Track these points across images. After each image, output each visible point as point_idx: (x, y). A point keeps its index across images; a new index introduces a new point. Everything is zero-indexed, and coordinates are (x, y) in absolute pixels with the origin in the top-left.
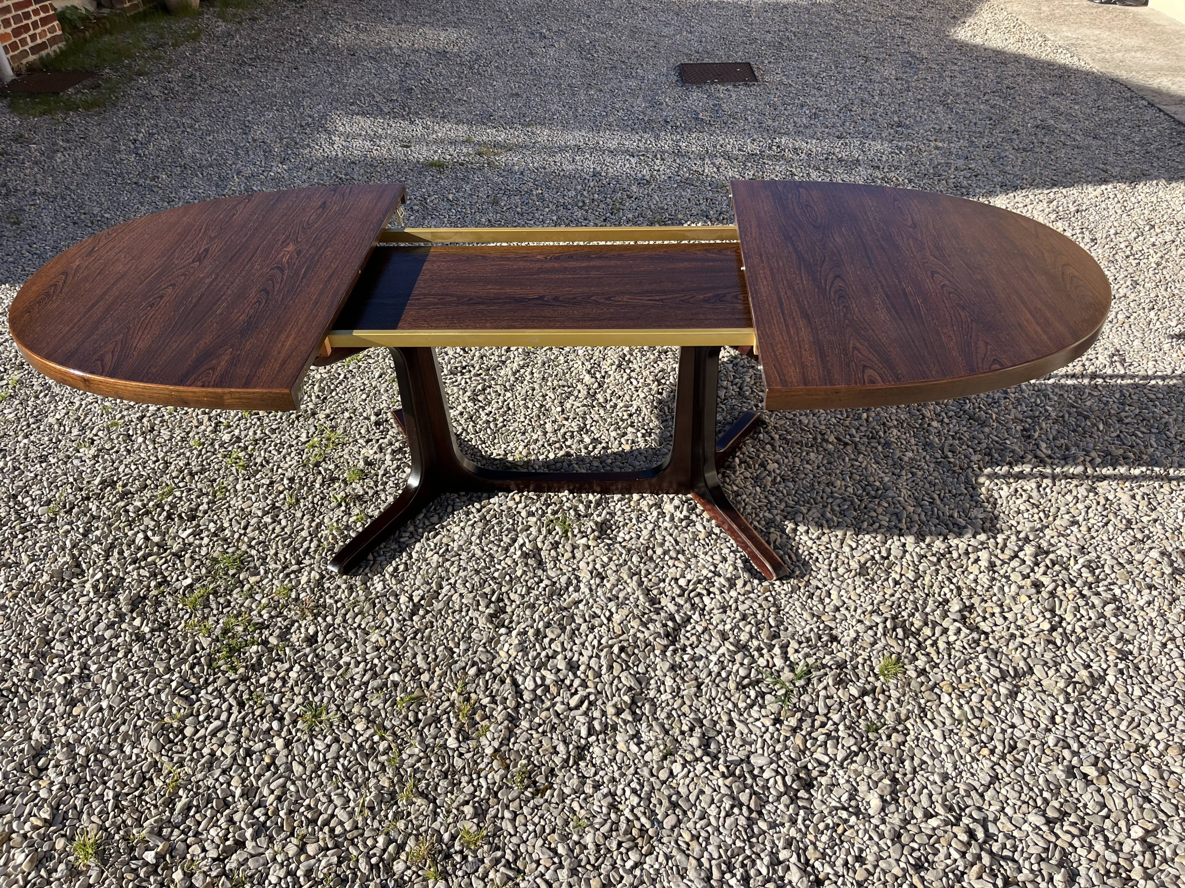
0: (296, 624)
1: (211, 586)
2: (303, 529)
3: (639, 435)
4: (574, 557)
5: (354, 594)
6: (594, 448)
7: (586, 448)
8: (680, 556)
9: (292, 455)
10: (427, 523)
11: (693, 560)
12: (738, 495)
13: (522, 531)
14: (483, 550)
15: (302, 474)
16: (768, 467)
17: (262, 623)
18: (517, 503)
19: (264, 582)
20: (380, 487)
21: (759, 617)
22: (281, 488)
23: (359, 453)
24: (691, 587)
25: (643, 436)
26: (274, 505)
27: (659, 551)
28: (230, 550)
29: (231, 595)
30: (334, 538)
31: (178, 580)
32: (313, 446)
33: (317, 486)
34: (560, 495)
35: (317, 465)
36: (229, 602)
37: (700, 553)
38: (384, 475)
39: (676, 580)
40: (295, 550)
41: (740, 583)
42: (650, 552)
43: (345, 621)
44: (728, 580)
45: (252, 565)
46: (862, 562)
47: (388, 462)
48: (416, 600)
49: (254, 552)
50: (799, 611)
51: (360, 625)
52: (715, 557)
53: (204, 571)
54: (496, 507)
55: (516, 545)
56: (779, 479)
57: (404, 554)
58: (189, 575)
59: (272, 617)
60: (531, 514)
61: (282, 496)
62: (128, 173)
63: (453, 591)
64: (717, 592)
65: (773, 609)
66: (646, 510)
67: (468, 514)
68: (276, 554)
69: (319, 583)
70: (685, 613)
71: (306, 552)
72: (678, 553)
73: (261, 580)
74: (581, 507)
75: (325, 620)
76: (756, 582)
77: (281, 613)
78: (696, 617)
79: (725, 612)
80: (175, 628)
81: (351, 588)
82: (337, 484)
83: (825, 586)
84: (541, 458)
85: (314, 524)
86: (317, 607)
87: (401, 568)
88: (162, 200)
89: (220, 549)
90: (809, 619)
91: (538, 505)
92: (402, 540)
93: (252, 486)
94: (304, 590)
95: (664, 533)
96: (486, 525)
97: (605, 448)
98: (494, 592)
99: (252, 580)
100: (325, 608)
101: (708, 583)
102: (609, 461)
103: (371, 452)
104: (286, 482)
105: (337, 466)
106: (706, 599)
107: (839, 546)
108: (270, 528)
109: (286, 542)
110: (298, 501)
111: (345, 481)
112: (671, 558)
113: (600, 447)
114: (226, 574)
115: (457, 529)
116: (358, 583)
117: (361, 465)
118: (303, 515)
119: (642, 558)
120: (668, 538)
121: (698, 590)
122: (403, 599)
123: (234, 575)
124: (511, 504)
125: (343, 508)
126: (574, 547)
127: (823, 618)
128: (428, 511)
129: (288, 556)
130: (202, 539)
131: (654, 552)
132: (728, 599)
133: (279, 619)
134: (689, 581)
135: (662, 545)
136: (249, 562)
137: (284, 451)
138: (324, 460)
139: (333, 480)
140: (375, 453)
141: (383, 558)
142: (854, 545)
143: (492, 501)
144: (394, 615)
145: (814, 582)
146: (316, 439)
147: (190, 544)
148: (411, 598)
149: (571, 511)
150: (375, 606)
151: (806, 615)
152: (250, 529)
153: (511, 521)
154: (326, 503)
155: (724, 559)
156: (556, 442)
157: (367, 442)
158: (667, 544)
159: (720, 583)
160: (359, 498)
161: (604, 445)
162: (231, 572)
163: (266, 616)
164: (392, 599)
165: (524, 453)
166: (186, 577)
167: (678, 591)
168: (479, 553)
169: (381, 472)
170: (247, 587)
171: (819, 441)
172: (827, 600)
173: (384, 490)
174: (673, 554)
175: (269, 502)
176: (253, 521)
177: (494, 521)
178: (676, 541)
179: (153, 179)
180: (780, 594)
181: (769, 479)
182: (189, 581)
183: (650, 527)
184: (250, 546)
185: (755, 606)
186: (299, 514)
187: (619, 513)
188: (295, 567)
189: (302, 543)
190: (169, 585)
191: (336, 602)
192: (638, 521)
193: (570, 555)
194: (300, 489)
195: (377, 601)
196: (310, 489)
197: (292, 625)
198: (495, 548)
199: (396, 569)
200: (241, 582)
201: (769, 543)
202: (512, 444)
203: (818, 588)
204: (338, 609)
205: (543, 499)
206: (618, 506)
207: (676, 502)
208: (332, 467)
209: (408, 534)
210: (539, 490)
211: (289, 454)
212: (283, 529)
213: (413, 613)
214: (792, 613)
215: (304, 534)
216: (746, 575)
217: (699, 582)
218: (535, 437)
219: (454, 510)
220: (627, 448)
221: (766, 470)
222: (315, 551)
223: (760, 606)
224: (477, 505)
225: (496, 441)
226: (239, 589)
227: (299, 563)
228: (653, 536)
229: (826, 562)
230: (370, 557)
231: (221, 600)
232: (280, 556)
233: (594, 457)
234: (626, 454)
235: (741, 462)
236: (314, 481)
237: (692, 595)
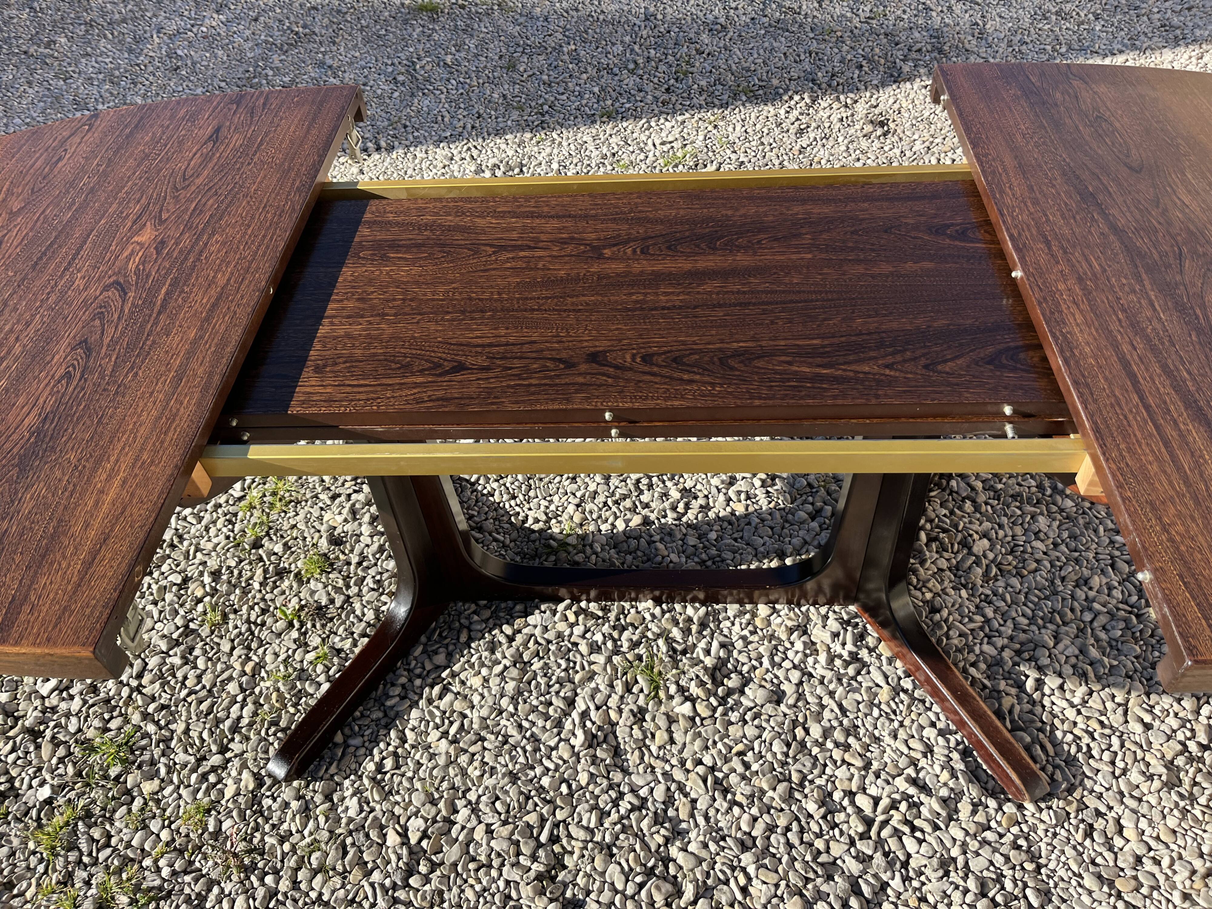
0: (216, 890)
1: (81, 803)
2: (230, 679)
3: (757, 482)
4: (672, 741)
5: (311, 824)
6: (687, 507)
7: (674, 508)
8: (851, 740)
9: (219, 524)
10: (428, 666)
11: (874, 748)
12: (935, 610)
13: (582, 682)
14: (520, 726)
15: (233, 564)
16: (975, 549)
17: (160, 888)
18: (572, 626)
19: (166, 792)
20: (354, 590)
21: (1008, 885)
22: (199, 593)
23: (320, 518)
24: (880, 818)
25: (764, 484)
26: (187, 627)
27: (816, 731)
28: (113, 725)
29: (111, 821)
30: (281, 698)
31: (30, 787)
32: (252, 507)
33: (256, 586)
34: (640, 607)
35: (257, 544)
36: (109, 836)
37: (884, 731)
38: (359, 564)
39: (850, 794)
40: (218, 722)
41: (964, 808)
42: (799, 732)
43: (295, 884)
44: (944, 801)
45: (146, 757)
46: (1169, 757)
47: (365, 539)
48: (413, 840)
49: (151, 728)
50: (1075, 868)
51: (321, 894)
52: (911, 743)
53: (70, 770)
54: (538, 632)
55: (575, 715)
56: (994, 570)
57: (393, 734)
58: (48, 777)
59: (174, 873)
60: (595, 648)
61: (200, 608)
62: (17, 38)
63: (474, 822)
64: (928, 829)
65: (1029, 866)
66: (784, 637)
67: (493, 648)
68: (187, 731)
69: (255, 799)
70: (876, 876)
71: (235, 729)
72: (848, 733)
73: (162, 789)
74: (676, 633)
75: (261, 880)
76: (992, 803)
77: (191, 863)
78: (896, 883)
79: (947, 874)
81: (306, 811)
82: (286, 583)
83: (1111, 808)
84: (604, 527)
85: (248, 669)
86: (249, 852)
87: (389, 764)
88: (57, 76)
89: (97, 723)
90: (1095, 888)
91: (606, 628)
92: (389, 703)
93: (155, 587)
94: (229, 815)
95: (819, 690)
96: (524, 672)
97: (705, 508)
98: (543, 820)
99: (148, 787)
100: (262, 854)
101: (909, 807)
102: (713, 535)
103: (340, 519)
104: (207, 579)
105: (287, 547)
106: (910, 844)
107: (1121, 719)
108: (179, 675)
109: (204, 706)
110: (225, 616)
111: (298, 576)
112: (837, 745)
113: (695, 504)
114: (106, 777)
115: (476, 682)
116: (318, 798)
117: (324, 543)
118: (233, 649)
119: (789, 745)
120: (826, 700)
121: (894, 822)
122: (393, 839)
123: (117, 778)
124: (562, 626)
125: (295, 634)
126: (671, 720)
127: (1119, 884)
128: (429, 639)
129: (205, 735)
130: (72, 698)
131: (807, 731)
132: (948, 845)
133: (188, 878)
134: (876, 801)
135: (818, 717)
136: (144, 748)
137: (207, 517)
138: (268, 534)
139: (281, 573)
140: (346, 520)
141: (357, 741)
142: (1147, 719)
143: (531, 620)
144: (376, 876)
145: (1091, 802)
146: (255, 493)
147: (54, 710)
148: (404, 835)
149: (661, 642)
150: (345, 853)
151: (1089, 881)
152: (147, 678)
153: (564, 665)
154: (269, 621)
155: (929, 750)
156: (625, 497)
157: (334, 498)
158: (827, 714)
159: (931, 810)
160: (320, 611)
161: (701, 501)
162: (113, 772)
163: (165, 872)
164: (374, 835)
165: (577, 519)
166: (42, 783)
167: (861, 829)
168: (515, 736)
169: (355, 559)
170: (138, 803)
171: (1049, 492)
172: (1118, 842)
173: (359, 595)
174: (838, 735)
175: (179, 621)
176: (153, 662)
177: (537, 665)
178: (840, 706)
179: (48, 46)
180: (1034, 828)
181: (979, 571)
182: (45, 792)
183: (795, 676)
184: (146, 716)
185: (999, 860)
186: (226, 647)
187: (739, 644)
188: (216, 760)
189: (228, 709)
190: (17, 796)
191: (282, 840)
192: (773, 664)
193: (666, 736)
194: (228, 594)
195: (349, 841)
196: (245, 592)
197: (209, 890)
198: (540, 723)
199: (380, 768)
200: (128, 792)
201: (999, 714)
202: (556, 498)
203: (1099, 814)
204: (284, 855)
205: (612, 616)
206: (736, 628)
207: (833, 625)
208: (278, 548)
209: (397, 691)
210: (604, 596)
211: (214, 522)
212: (199, 677)
213: (410, 872)
214: (1061, 872)
215: (232, 688)
216: (974, 791)
217: (894, 805)
218: (592, 487)
219: (471, 639)
220: (740, 509)
221: (970, 553)
222: (250, 725)
223: (1007, 859)
224: (507, 629)
225: (532, 493)
226: (123, 809)
227: (223, 750)
228: (800, 696)
229: (1106, 756)
230: (339, 738)
231: (96, 833)
232: (194, 734)
233: (689, 526)
234: (738, 519)
235: (931, 539)
236: (251, 578)
237: (884, 834)
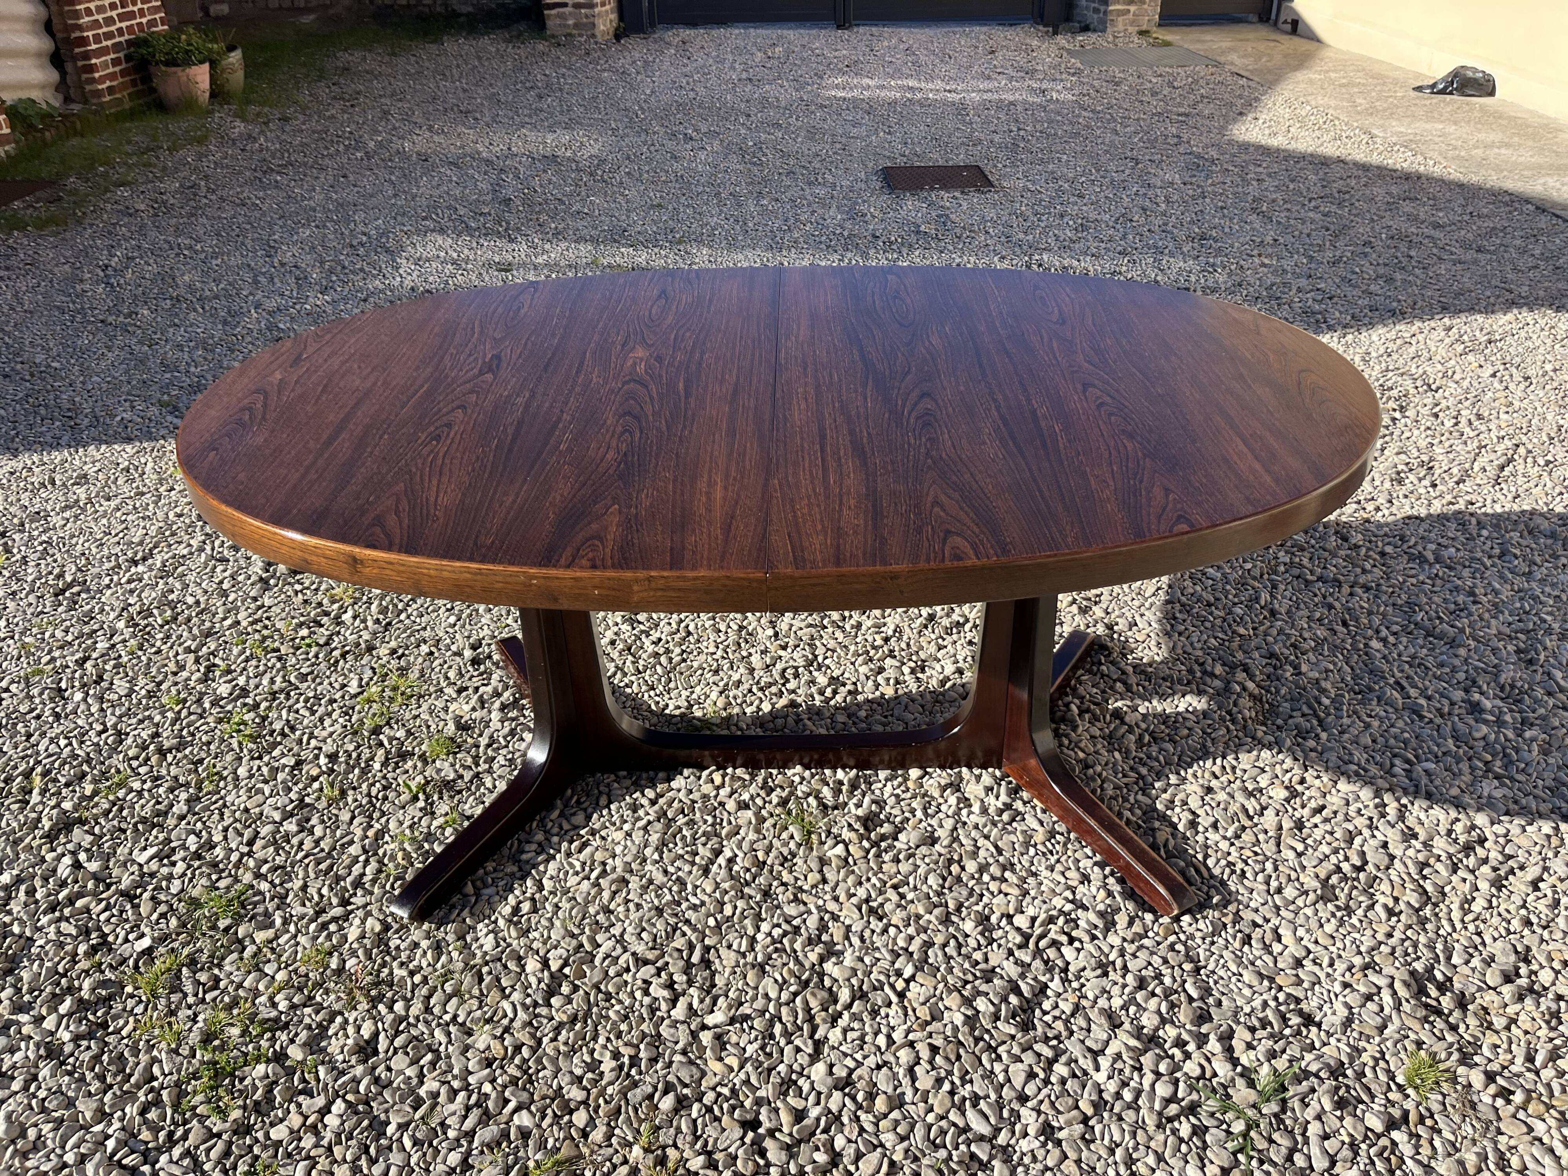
0: (339, 1019)
1: (186, 952)
2: (352, 842)
3: (906, 670)
4: (824, 881)
5: (444, 958)
6: (835, 692)
7: (822, 693)
8: (1007, 874)
9: (335, 716)
10: (566, 826)
11: (1031, 880)
12: (1087, 767)
13: (730, 836)
14: (666, 872)
15: (351, 747)
16: (1127, 719)
17: (277, 1020)
18: (718, 788)
19: (281, 941)
20: (484, 767)
21: (1167, 981)
22: (315, 772)
23: (446, 710)
24: (1038, 931)
25: (913, 671)
26: (302, 800)
27: (971, 866)
28: (222, 884)
29: (220, 966)
30: (407, 856)
31: (126, 940)
32: (369, 701)
33: (377, 766)
34: (789, 773)
35: (376, 731)
36: (217, 980)
37: (1041, 868)
38: (489, 746)
39: (1010, 917)
40: (338, 879)
41: (1121, 920)
42: (955, 869)
43: (428, 1010)
44: (1101, 914)
45: (260, 909)
46: (1323, 876)
47: (495, 724)
48: (554, 966)
49: (264, 886)
50: (1234, 968)
51: (455, 1017)
52: (1068, 874)
53: (174, 922)
54: (682, 795)
55: (721, 860)
56: (1147, 738)
57: (529, 882)
58: (147, 930)
59: (293, 1007)
60: (743, 806)
61: (316, 785)
62: (92, 309)
63: (619, 950)
64: (1086, 938)
65: (1187, 967)
66: (936, 794)
67: (635, 808)
68: (304, 888)
69: (381, 940)
70: (1035, 979)
71: (358, 884)
72: (1004, 869)
73: (277, 937)
74: (826, 792)
75: (391, 1009)
76: (1149, 917)
77: (311, 998)
78: (1055, 985)
79: (1105, 974)
80: (118, 1031)
81: (438, 948)
82: (410, 763)
83: (1268, 921)
84: (748, 710)
85: (371, 833)
86: (377, 984)
87: (526, 907)
88: (141, 343)
89: (204, 881)
90: (1255, 983)
91: (753, 789)
92: (524, 857)
93: (265, 770)
94: (353, 953)
95: (974, 833)
96: (668, 826)
97: (854, 693)
98: (691, 947)
99: (261, 936)
100: (391, 985)
101: (1067, 922)
102: (863, 714)
103: (467, 708)
104: (323, 760)
105: (409, 733)
106: (1068, 952)
107: (1274, 849)
108: (295, 841)
109: (323, 866)
110: (343, 793)
111: (423, 757)
112: (993, 878)
113: (843, 690)
114: (214, 927)
115: (618, 836)
116: (450, 938)
117: (451, 728)
118: (353, 818)
119: (944, 879)
120: (981, 842)
121: (1052, 935)
122: (532, 965)
123: (227, 930)
124: (707, 789)
125: (421, 804)
126: (823, 862)
127: (1279, 980)
128: (566, 806)
129: (325, 891)
130: (173, 864)
131: (963, 868)
132: (1106, 950)
133: (308, 1010)
134: (1033, 919)
135: (974, 855)
136: (255, 904)
137: (321, 710)
138: (388, 723)
139: (404, 756)
140: (474, 709)
141: (491, 890)
142: (1300, 847)
143: (674, 784)
144: (516, 997)
145: (1247, 915)
146: (374, 689)
147: (152, 875)
148: (545, 963)
149: (811, 800)
150: (481, 980)
151: (1247, 976)
152: (259, 843)
153: (710, 819)
154: (391, 795)
155: (1085, 879)
156: (770, 685)
157: (460, 691)
158: (982, 853)
159: (1088, 922)
160: (448, 785)
161: (849, 687)
162: (222, 924)
163: (283, 1006)
164: (512, 965)
165: (721, 703)
166: (142, 935)
167: (1018, 939)
168: (659, 878)
169: (484, 741)
170: (250, 950)
171: (1199, 674)
172: (1277, 948)
173: (490, 771)
174: (995, 870)
175: (293, 796)
176: (265, 830)
177: (681, 820)
178: (996, 847)
179: (129, 315)
180: (1192, 937)
181: (1132, 738)
182: (146, 942)
183: (949, 824)
184: (258, 876)
185: (1157, 961)
186: (345, 816)
187: (892, 801)
188: (337, 911)
189: (350, 867)
190: (110, 950)
191: (412, 974)
192: (926, 815)
193: (818, 877)
194: (346, 772)
195: (485, 970)
196: (364, 772)
197: (331, 1021)
198: (687, 868)
199: (516, 910)
200: (240, 942)
201: (1154, 847)
202: (698, 690)
203: (1255, 925)
204: (414, 986)
205: (760, 779)
206: (888, 789)
207: (987, 780)
208: (401, 734)
209: (534, 847)
210: (753, 766)
211: (329, 715)
212: (317, 843)
213: (551, 992)
214: (1221, 972)
215: (354, 850)
216: (1130, 906)
217: (1051, 920)
218: (736, 677)
219: (610, 802)
220: (889, 692)
221: (1123, 722)
222: (374, 881)
223: (1165, 961)
224: (650, 793)
225: (672, 685)
226: (235, 956)
227: (345, 903)
228: (956, 839)
229: (1260, 878)
230: (469, 889)
231: (203, 977)
232: (312, 891)
233: (837, 708)
234: (888, 701)
235: (1081, 713)
236: (372, 759)
237: (1042, 944)
